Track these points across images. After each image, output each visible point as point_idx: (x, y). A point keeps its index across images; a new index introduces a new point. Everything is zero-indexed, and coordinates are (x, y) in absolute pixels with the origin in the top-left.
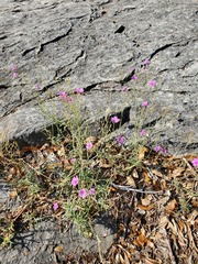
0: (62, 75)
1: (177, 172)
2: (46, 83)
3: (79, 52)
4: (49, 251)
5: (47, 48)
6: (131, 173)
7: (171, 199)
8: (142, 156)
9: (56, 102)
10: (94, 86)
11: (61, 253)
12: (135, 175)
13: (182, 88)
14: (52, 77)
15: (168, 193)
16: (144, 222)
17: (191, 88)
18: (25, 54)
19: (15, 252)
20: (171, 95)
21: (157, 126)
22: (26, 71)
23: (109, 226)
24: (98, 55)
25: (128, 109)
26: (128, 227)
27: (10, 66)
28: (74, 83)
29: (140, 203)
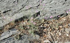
0: (23, 6)
1: (51, 23)
2: (20, 8)
3: (27, 1)
4: (27, 40)
5: (19, 1)
6: (41, 25)
7: (50, 28)
8: (43, 21)
9: (23, 12)
10: (31, 8)
11: (30, 40)
12: (42, 25)
13: (50, 7)
15: (50, 27)
16: (45, 33)
17: (52, 7)
18: (14, 2)
20: (48, 8)
21: (46, 15)
22: (15, 6)
23: (38, 35)
24: (31, 1)
25: (39, 12)
26: (42, 34)
27: (11, 5)
28: (26, 8)
29: (44, 30)
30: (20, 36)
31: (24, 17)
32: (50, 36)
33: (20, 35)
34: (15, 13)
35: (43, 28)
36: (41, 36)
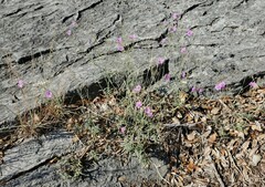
0: (102, 37)
1: (215, 111)
2: (88, 45)
3: (116, 16)
4: (114, 181)
5: (85, 14)
6: (175, 115)
7: (212, 133)
8: (183, 100)
9: (100, 61)
10: (133, 44)
11: (125, 181)
13: (211, 42)
14: (93, 40)
15: (210, 128)
16: (191, 153)
17: (219, 41)
18: (64, 21)
19: (86, 184)
20: (202, 48)
21: (193, 75)
22: (67, 36)
23: (162, 158)
24: (133, 18)
25: (167, 61)
26: (178, 158)
27: (52, 33)
28: (114, 43)
29: (186, 138)
30: (85, 162)
31: (104, 82)
32: (213, 165)
33: (84, 158)
34: (68, 63)
35: (180, 130)
36: (173, 164)
